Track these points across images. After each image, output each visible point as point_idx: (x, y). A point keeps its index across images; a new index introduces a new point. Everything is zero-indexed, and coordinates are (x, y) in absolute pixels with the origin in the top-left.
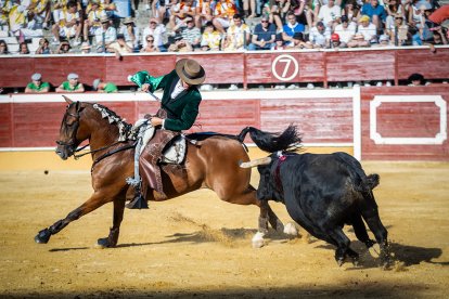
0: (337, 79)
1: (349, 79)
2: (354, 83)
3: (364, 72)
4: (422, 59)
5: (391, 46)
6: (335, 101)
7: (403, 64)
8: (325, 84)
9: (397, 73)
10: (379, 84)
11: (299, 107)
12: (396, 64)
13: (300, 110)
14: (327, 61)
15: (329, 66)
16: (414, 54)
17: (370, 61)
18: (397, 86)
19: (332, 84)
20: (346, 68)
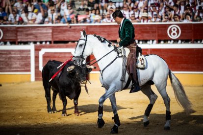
0: (23, 40)
1: (29, 40)
2: (30, 42)
3: (36, 37)
4: (65, 31)
5: (50, 24)
6: (21, 51)
7: (56, 33)
8: (17, 43)
9: (53, 37)
10: (44, 43)
11: (3, 54)
12: (52, 33)
13: (4, 56)
14: (17, 31)
15: (18, 34)
16: (61, 28)
17: (39, 31)
18: (53, 44)
19: (20, 43)
20: (27, 35)
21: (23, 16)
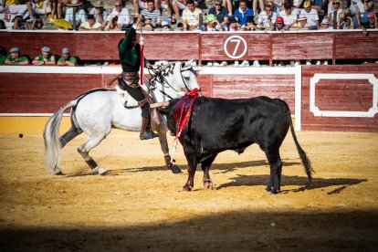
0: (281, 58)
1: (292, 57)
2: (295, 61)
3: (305, 52)
4: (357, 41)
5: (331, 29)
6: (279, 78)
7: (340, 46)
8: (271, 62)
9: (334, 53)
10: (318, 63)
11: (246, 82)
12: (334, 45)
13: (248, 85)
14: (272, 42)
15: (274, 46)
16: (350, 36)
17: (311, 42)
18: (334, 66)
19: (277, 62)
20: (289, 48)
21: (283, 13)
